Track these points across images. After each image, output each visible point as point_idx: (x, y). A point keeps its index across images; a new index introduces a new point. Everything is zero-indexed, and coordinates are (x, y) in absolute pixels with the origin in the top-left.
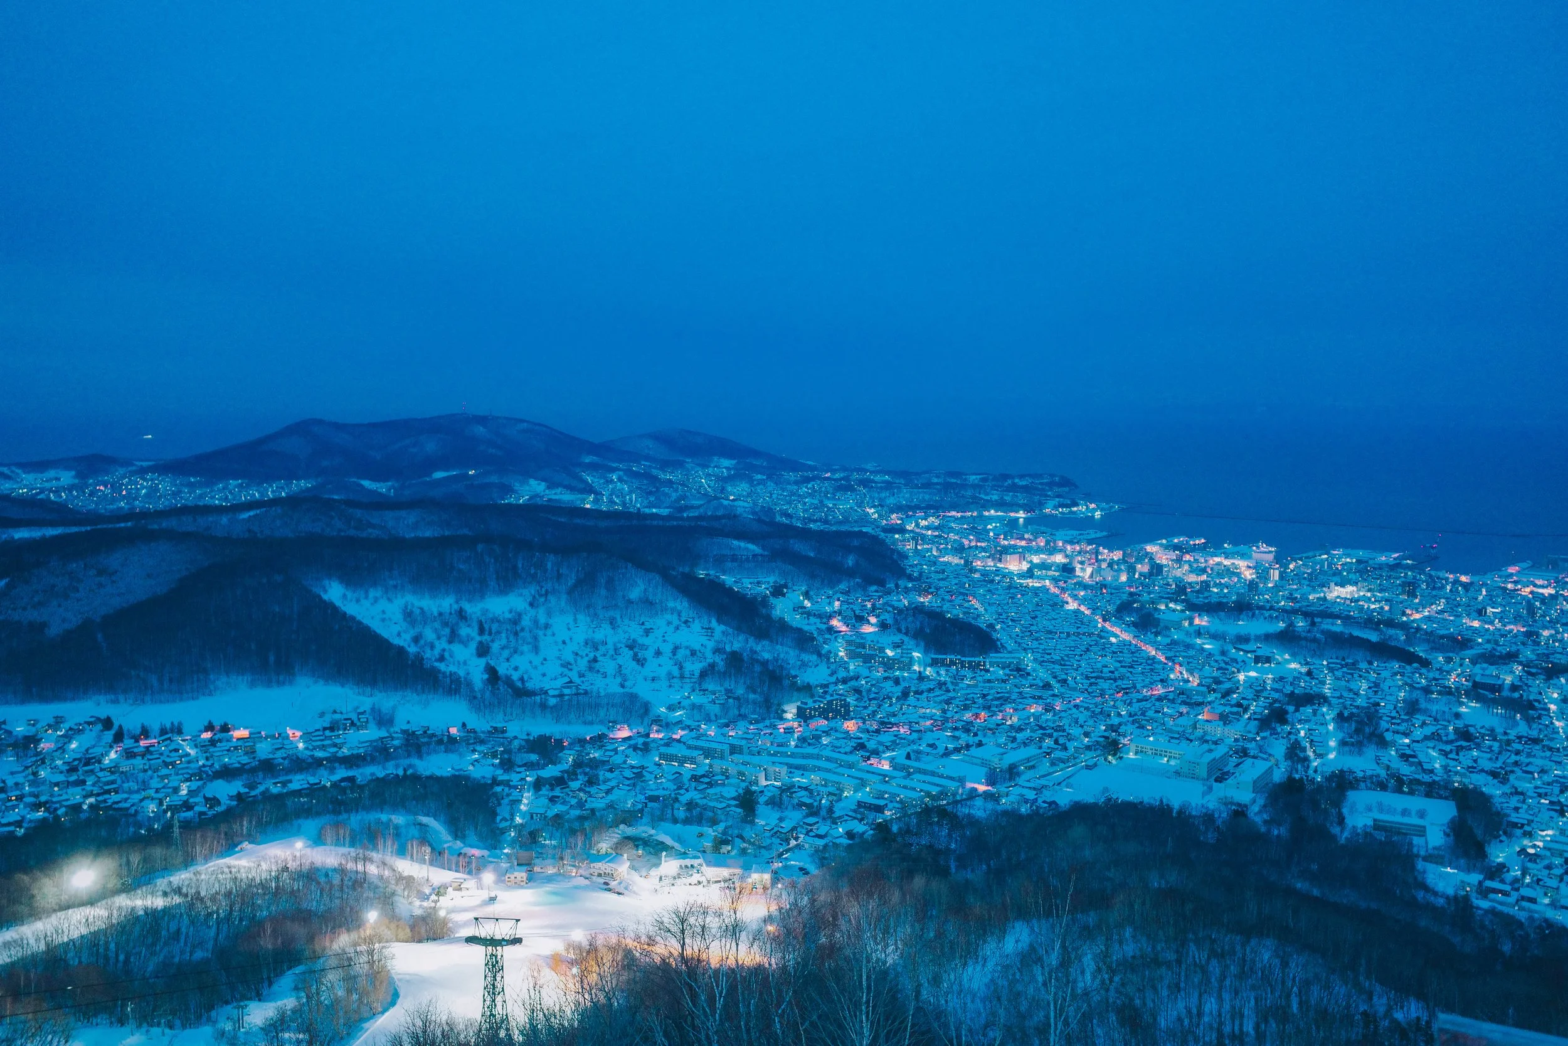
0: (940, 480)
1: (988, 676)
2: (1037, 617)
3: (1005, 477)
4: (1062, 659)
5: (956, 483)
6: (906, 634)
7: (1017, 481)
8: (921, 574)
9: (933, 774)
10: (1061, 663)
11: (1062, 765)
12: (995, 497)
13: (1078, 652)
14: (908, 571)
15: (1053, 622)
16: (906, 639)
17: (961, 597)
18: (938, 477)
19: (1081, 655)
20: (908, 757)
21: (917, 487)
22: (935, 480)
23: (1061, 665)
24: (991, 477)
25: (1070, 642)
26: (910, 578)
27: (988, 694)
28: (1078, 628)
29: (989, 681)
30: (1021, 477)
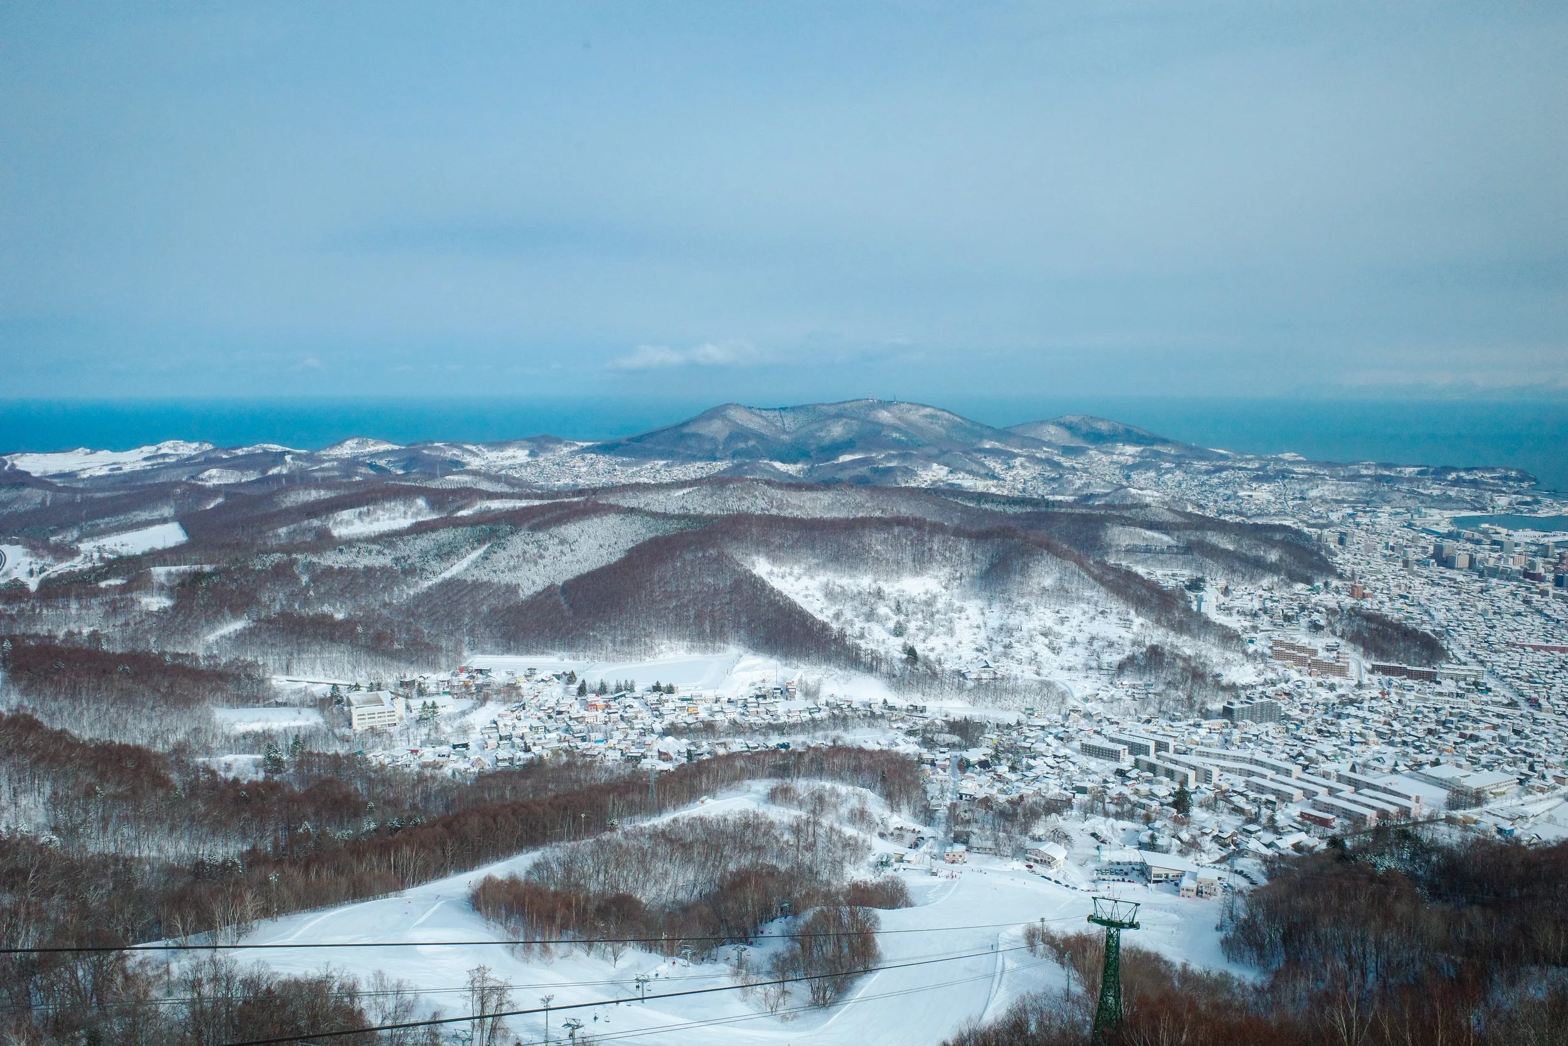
0: (1370, 472)
1: (1438, 689)
2: (1495, 626)
3: (1448, 469)
4: (1531, 676)
5: (1389, 476)
6: (1342, 637)
7: (1462, 474)
8: (1353, 574)
9: (1385, 790)
10: (1530, 679)
11: (1540, 795)
12: (1435, 493)
13: (1551, 669)
14: (1339, 571)
15: (1516, 633)
16: (1342, 642)
17: (1402, 600)
18: (1367, 468)
19: (1554, 673)
20: (1353, 769)
21: (1344, 479)
22: (1364, 472)
23: (1528, 681)
24: (1431, 470)
25: (1539, 656)
26: (1340, 577)
27: (1441, 709)
28: (1547, 641)
29: (1441, 694)
30: (1468, 470)
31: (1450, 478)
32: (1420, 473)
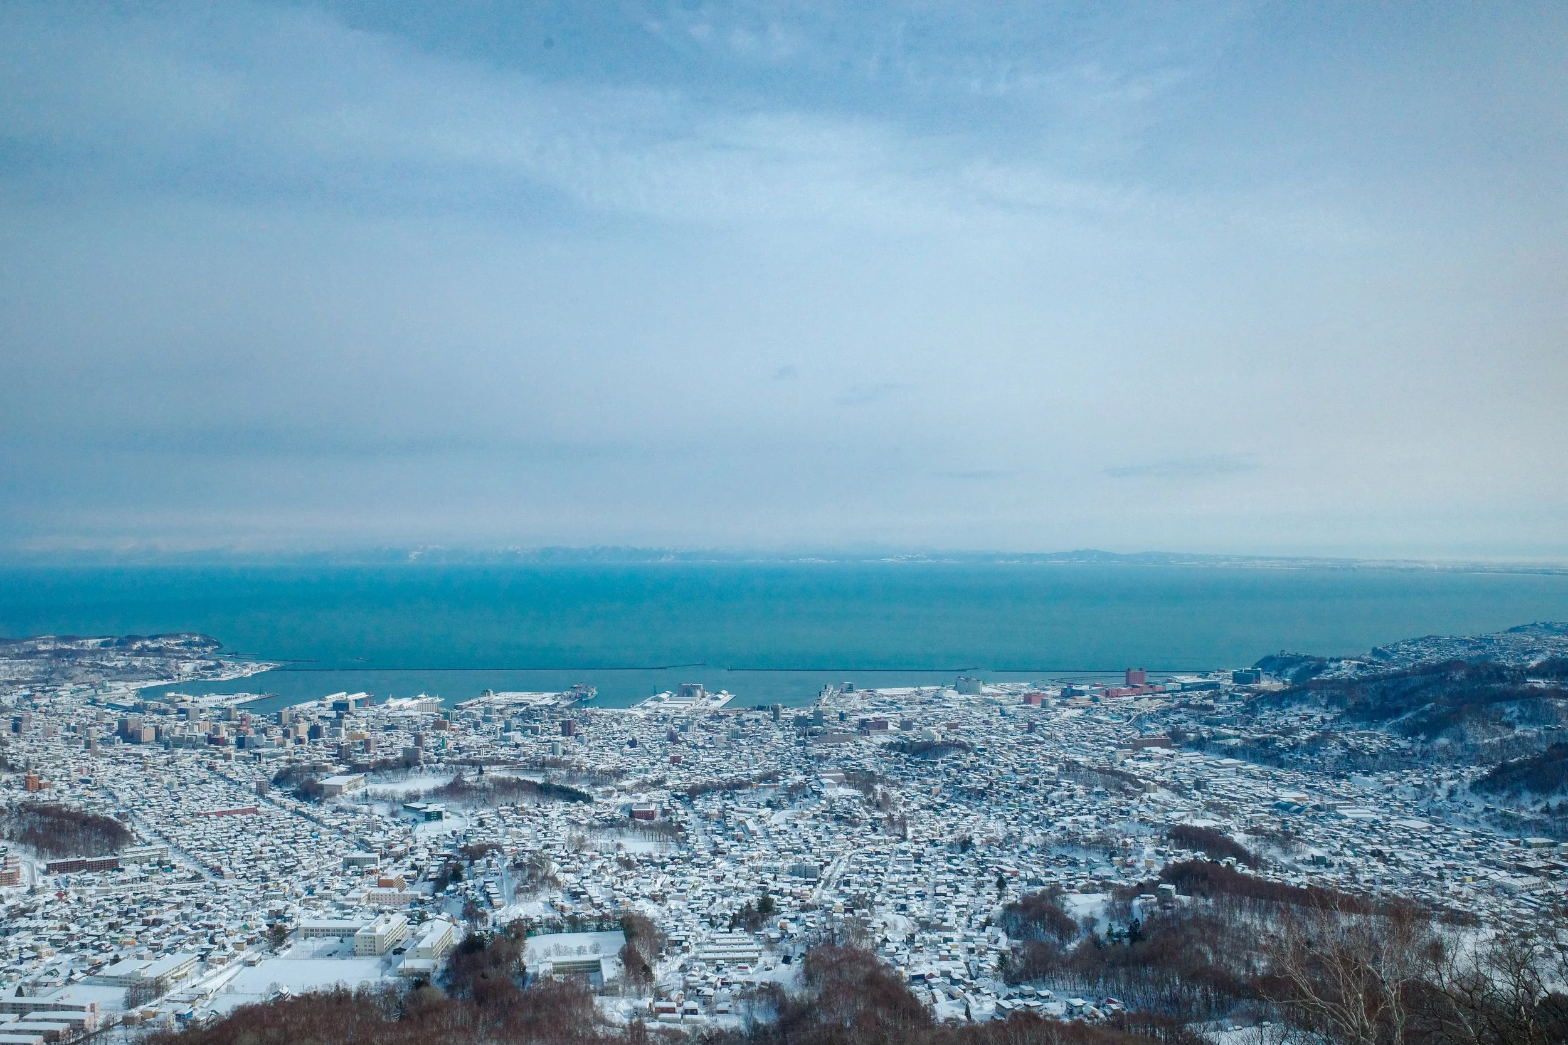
0: (49, 647)
1: (122, 876)
2: (180, 799)
3: (133, 638)
4: (215, 844)
5: (71, 650)
6: (10, 839)
7: (147, 643)
8: (27, 764)
9: (56, 1008)
10: (214, 848)
11: (220, 967)
12: (120, 664)
13: (232, 833)
14: (10, 762)
15: (201, 802)
16: (10, 845)
17: (83, 786)
18: (44, 643)
19: (236, 836)
20: (20, 993)
21: (19, 656)
22: (42, 647)
23: (212, 850)
24: (115, 641)
25: (223, 823)
26: (12, 769)
27: (123, 899)
28: (230, 805)
29: (124, 882)
30: (153, 638)
31: (135, 647)
32: (104, 644)
